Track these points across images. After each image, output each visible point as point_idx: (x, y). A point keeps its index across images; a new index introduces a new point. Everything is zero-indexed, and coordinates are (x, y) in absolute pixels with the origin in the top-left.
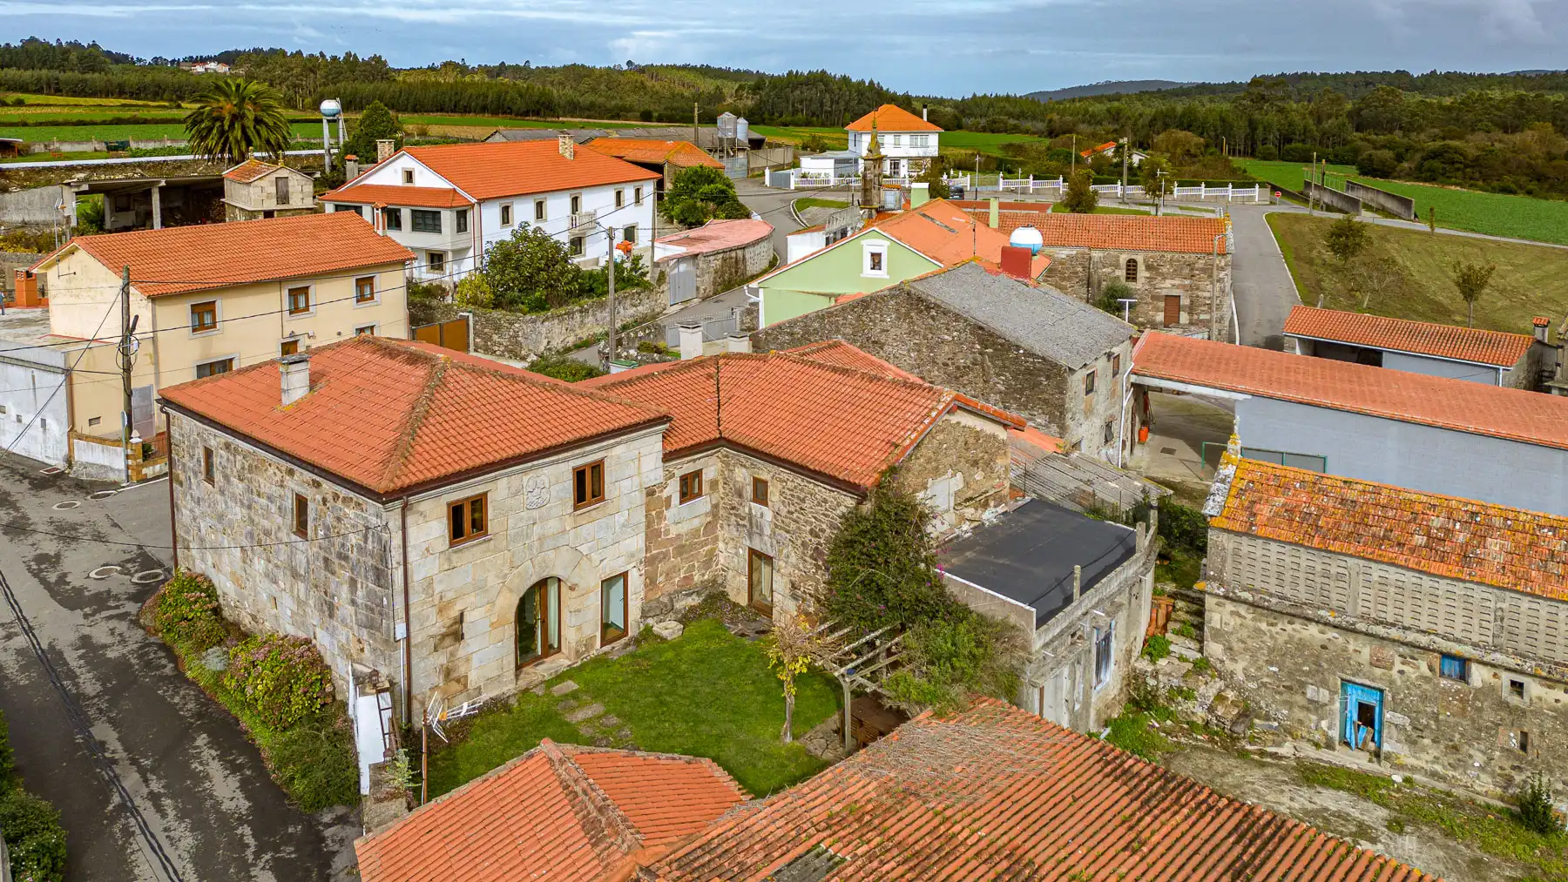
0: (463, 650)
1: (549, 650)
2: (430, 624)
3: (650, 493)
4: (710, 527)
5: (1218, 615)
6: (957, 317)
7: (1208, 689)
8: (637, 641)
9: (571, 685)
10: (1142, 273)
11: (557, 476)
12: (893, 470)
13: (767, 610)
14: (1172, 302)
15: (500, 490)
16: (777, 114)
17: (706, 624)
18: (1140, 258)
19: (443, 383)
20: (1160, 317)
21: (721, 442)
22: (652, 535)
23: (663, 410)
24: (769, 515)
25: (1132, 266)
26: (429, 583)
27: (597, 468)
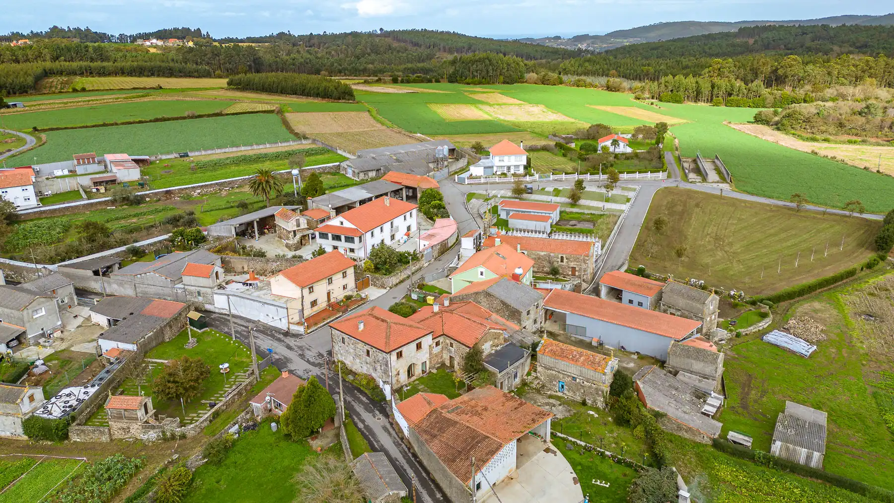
0: (400, 376)
1: (412, 375)
2: (394, 373)
3: (430, 346)
4: (441, 351)
5: (539, 369)
6: (497, 298)
7: (536, 382)
8: (428, 373)
9: (417, 382)
10: (565, 260)
11: (413, 346)
12: (476, 344)
13: (453, 367)
14: (574, 269)
15: (404, 350)
16: (464, 78)
17: (441, 370)
18: (564, 256)
19: (390, 327)
20: (570, 273)
21: (444, 334)
22: (430, 354)
23: (432, 330)
24: (453, 350)
25: (562, 258)
26: (394, 366)
27: (420, 343)
